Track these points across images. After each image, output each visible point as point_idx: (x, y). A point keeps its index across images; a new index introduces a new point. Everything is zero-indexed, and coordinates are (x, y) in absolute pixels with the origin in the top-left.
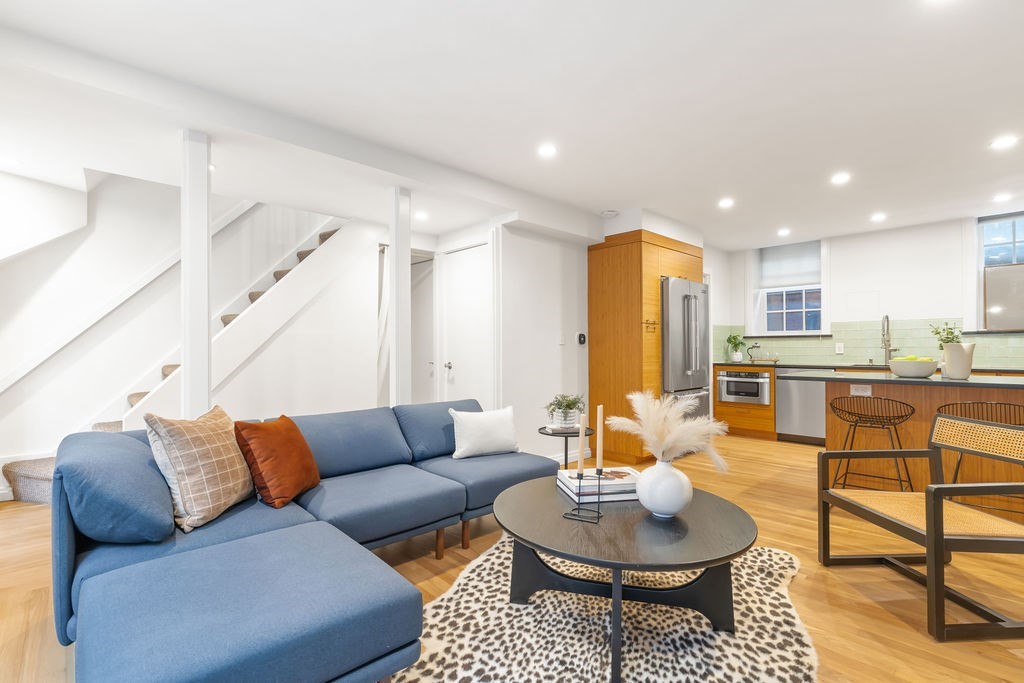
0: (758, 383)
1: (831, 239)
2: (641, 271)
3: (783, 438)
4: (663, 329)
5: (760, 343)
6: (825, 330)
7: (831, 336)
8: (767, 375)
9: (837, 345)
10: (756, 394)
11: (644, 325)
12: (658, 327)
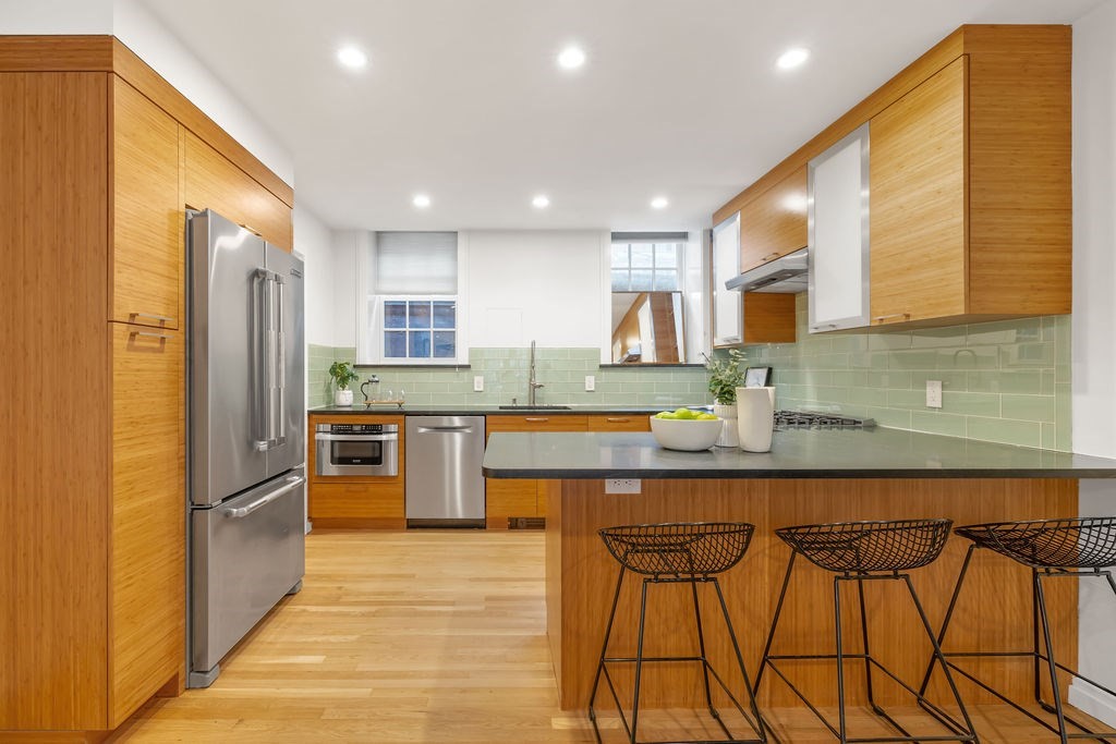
0: (380, 442)
1: (470, 232)
2: (109, 163)
3: (415, 525)
4: (190, 344)
5: (380, 375)
6: (462, 357)
7: (468, 367)
8: (393, 427)
9: (477, 379)
10: (377, 460)
11: (119, 330)
12: (176, 341)
